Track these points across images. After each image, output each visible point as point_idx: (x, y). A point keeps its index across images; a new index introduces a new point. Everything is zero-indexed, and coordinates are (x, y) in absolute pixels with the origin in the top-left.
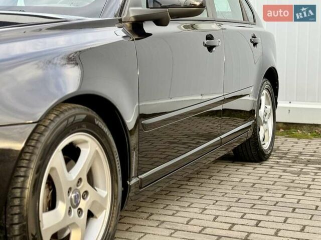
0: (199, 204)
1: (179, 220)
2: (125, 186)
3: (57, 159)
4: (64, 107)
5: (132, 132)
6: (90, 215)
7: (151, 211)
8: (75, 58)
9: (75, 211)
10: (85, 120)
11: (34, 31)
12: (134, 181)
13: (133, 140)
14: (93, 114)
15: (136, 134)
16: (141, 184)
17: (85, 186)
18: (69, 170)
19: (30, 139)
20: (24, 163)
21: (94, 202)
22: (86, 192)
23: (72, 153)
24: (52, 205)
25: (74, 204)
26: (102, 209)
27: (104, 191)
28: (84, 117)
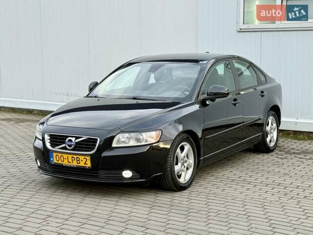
0: (230, 169)
1: (220, 175)
2: (198, 159)
3: (178, 150)
4: (180, 134)
5: (201, 139)
6: (187, 169)
7: (209, 171)
8: (179, 121)
9: (183, 166)
10: (187, 138)
11: (168, 112)
12: (202, 158)
13: (202, 142)
14: (188, 136)
15: (202, 139)
16: (204, 160)
17: (186, 159)
18: (181, 153)
19: (172, 144)
20: (171, 151)
21: (189, 164)
22: (186, 161)
23: (182, 149)
24: (177, 164)
25: (183, 164)
26: (191, 167)
27: (191, 161)
28: (186, 137)
